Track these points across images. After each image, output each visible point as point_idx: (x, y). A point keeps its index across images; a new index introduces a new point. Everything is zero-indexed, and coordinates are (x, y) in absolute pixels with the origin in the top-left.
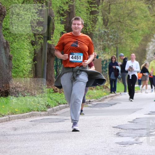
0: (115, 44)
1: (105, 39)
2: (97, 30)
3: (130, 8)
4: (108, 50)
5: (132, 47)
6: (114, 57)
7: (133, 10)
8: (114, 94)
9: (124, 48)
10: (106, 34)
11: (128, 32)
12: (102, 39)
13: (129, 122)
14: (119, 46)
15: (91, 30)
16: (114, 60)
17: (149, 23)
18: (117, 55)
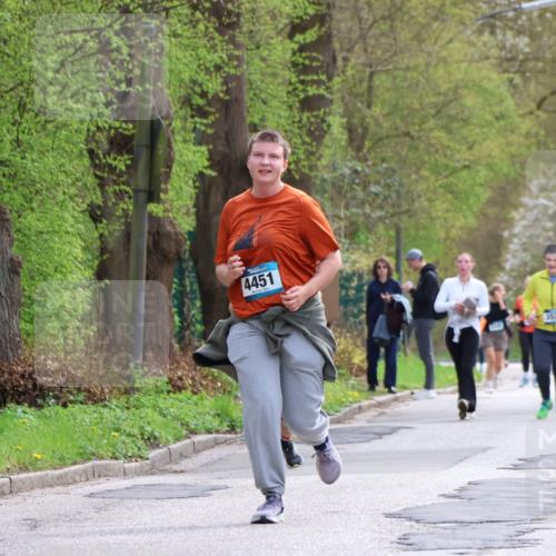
0: (392, 215)
1: (354, 198)
2: (325, 167)
3: (444, 87)
4: (367, 238)
5: (453, 226)
6: (382, 261)
7: (456, 92)
8: (390, 396)
9: (425, 228)
10: (357, 181)
11: (439, 174)
12: (345, 196)
13: (444, 496)
14: (405, 221)
15: (304, 166)
16: (385, 271)
17: (514, 138)
18: (398, 256)
